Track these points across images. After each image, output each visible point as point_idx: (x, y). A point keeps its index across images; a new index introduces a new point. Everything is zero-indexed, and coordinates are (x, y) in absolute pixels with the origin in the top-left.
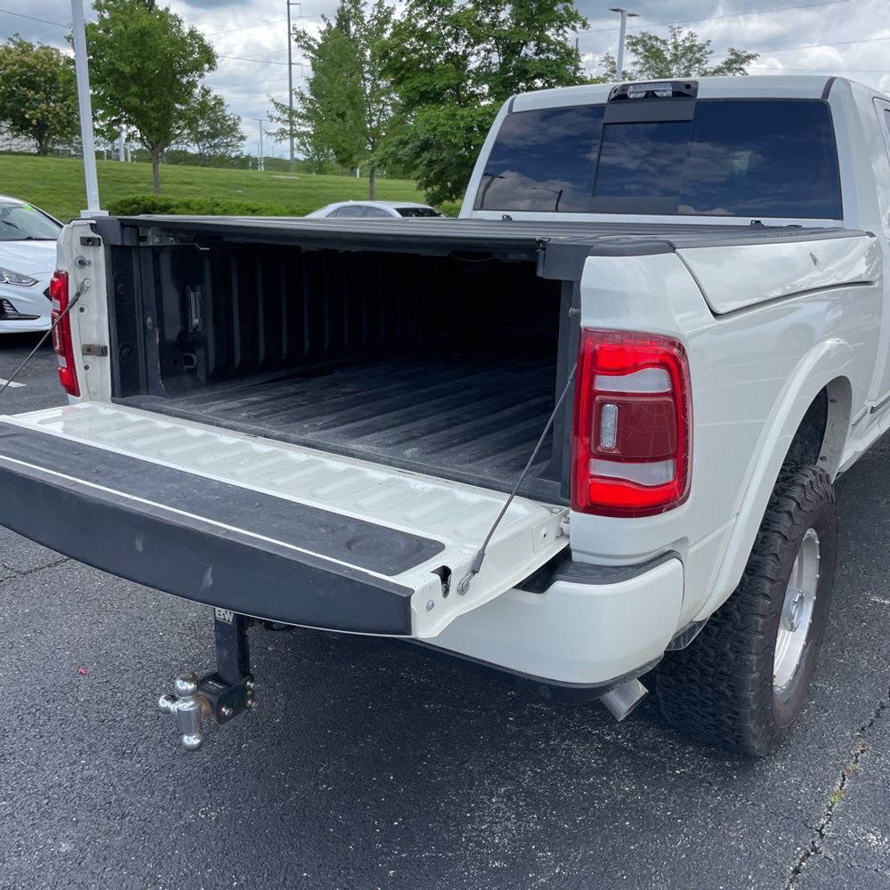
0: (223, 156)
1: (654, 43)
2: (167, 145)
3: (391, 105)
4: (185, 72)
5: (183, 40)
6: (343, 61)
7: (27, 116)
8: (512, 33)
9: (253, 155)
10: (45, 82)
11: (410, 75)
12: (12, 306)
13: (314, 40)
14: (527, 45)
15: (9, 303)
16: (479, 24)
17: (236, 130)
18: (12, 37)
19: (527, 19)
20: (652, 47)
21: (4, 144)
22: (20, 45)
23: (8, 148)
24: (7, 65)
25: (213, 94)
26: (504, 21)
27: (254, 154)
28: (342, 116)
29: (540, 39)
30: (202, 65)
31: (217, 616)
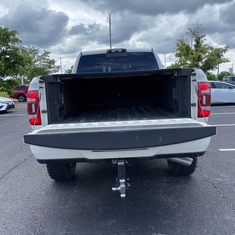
31: (118, 164)
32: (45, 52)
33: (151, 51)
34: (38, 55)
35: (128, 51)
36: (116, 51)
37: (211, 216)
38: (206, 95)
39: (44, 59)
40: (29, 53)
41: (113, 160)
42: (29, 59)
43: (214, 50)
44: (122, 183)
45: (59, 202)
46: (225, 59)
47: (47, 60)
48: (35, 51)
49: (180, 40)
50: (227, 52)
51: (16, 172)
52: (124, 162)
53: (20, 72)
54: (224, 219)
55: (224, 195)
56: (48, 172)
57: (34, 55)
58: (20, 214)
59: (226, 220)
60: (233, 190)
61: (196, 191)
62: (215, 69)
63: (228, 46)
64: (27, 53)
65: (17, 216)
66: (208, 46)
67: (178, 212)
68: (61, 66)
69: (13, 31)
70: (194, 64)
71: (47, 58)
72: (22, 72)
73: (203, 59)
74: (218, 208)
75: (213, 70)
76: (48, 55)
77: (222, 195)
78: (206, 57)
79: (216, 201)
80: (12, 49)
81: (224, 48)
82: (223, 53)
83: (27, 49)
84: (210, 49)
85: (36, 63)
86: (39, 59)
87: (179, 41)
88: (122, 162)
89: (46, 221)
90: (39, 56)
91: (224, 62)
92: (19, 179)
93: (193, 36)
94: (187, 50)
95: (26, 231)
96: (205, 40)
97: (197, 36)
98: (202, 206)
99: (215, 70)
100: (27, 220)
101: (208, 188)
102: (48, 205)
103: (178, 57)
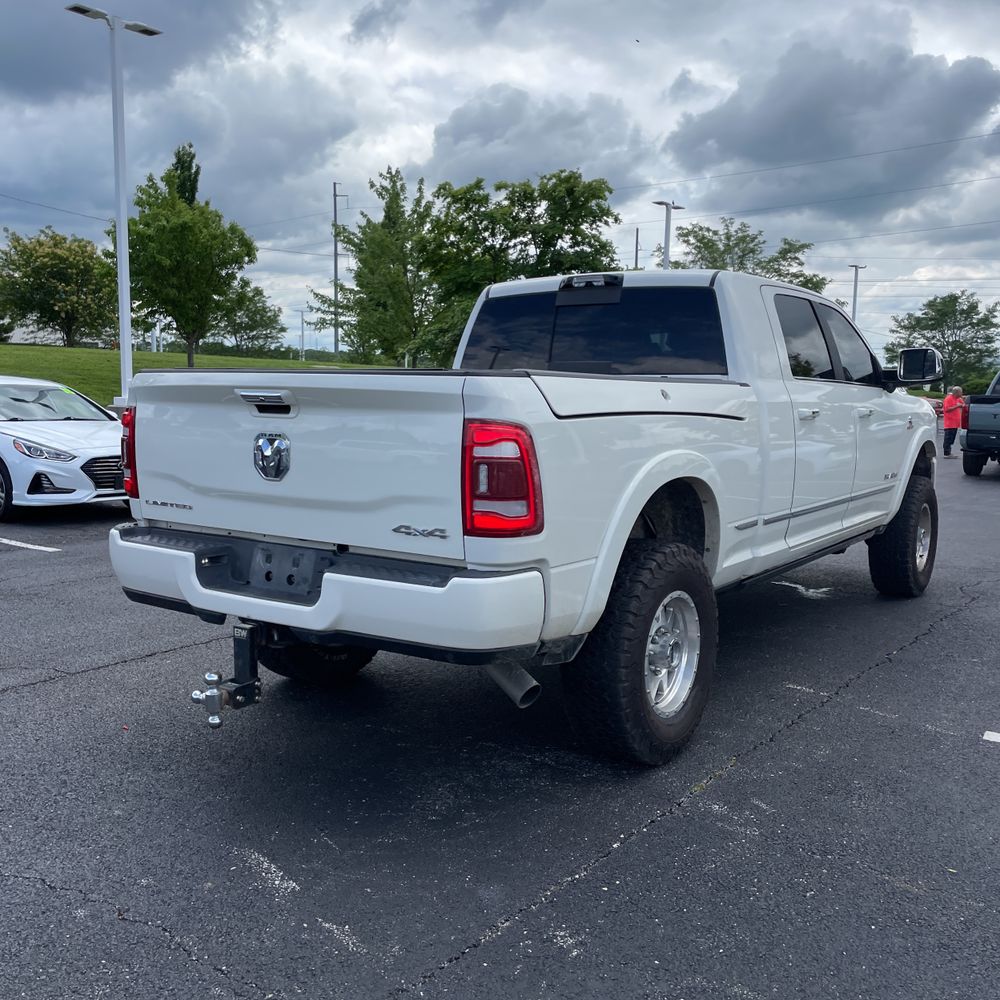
0: (261, 347)
1: (706, 233)
2: (203, 337)
3: (433, 295)
4: (224, 265)
5: (223, 234)
6: (383, 253)
7: (56, 308)
8: (548, 227)
9: (294, 348)
10: (77, 274)
11: (448, 267)
12: (49, 480)
13: (353, 234)
14: (562, 238)
15: (47, 477)
16: (516, 219)
17: (276, 322)
18: (44, 228)
19: (561, 215)
20: (704, 237)
21: (29, 337)
22: (53, 238)
23: (33, 341)
24: (38, 257)
25: (253, 286)
26: (539, 216)
27: (296, 346)
28: (385, 306)
29: (575, 233)
30: (242, 258)
32: (785, 243)
33: (707, 284)
34: (760, 256)
36: (587, 283)
38: (488, 465)
47: (794, 275)
48: (746, 243)
55: (625, 846)
57: (742, 256)
71: (793, 270)
76: (799, 255)
77: (615, 845)
83: (718, 235)
88: (244, 631)
90: (760, 263)
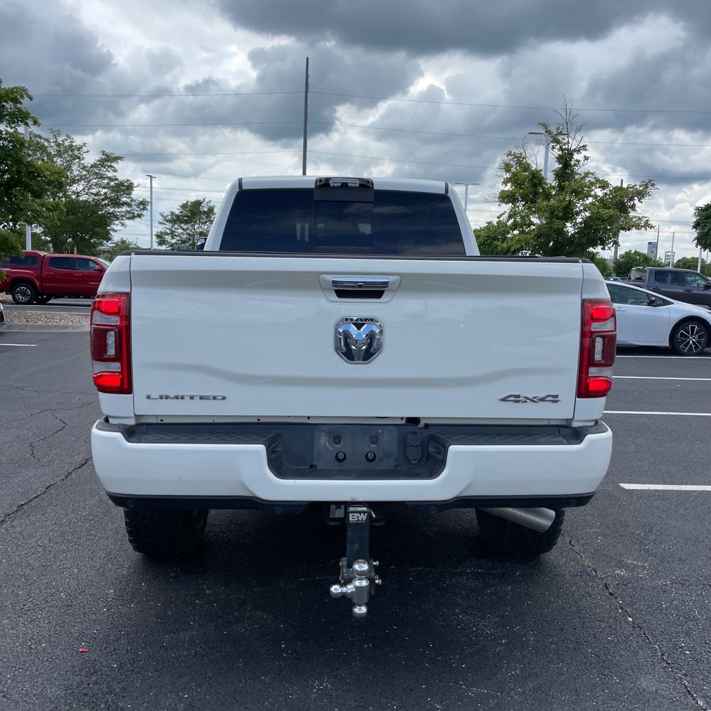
31: (351, 519)
32: (103, 154)
33: (443, 192)
34: (82, 162)
35: (375, 188)
36: (343, 183)
37: (601, 679)
38: (604, 337)
39: (101, 178)
40: (55, 155)
41: (333, 507)
42: (56, 176)
43: (610, 190)
44: (361, 574)
45: (161, 623)
46: (640, 219)
47: (110, 179)
48: (72, 151)
49: (514, 154)
50: (647, 198)
51: (23, 526)
52: (366, 514)
53: (29, 213)
54: (637, 686)
55: (637, 618)
56: (128, 532)
57: (69, 161)
58: (46, 655)
59: (644, 690)
60: (661, 606)
61: (558, 605)
62: (611, 245)
63: (650, 181)
64: (49, 155)
65: (37, 659)
66: (595, 178)
67: (508, 663)
68: (149, 200)
69: (14, 88)
70: (551, 228)
71: (109, 174)
72: (34, 214)
73: (578, 214)
74: (621, 656)
75: (606, 248)
76: (113, 164)
77: (630, 619)
78: (585, 210)
79: (615, 634)
80: (6, 143)
81: (638, 187)
82: (636, 202)
83: (49, 142)
84: (599, 187)
85: (74, 188)
86: (85, 175)
87: (510, 157)
88: (362, 514)
89: (124, 677)
90: (84, 168)
91: (638, 227)
92: (32, 547)
93: (554, 144)
94: (535, 186)
95: (66, 705)
96: (586, 158)
97: (564, 147)
98: (575, 649)
99: (609, 248)
100: (67, 671)
101: (590, 596)
102: (129, 628)
103: (507, 203)
